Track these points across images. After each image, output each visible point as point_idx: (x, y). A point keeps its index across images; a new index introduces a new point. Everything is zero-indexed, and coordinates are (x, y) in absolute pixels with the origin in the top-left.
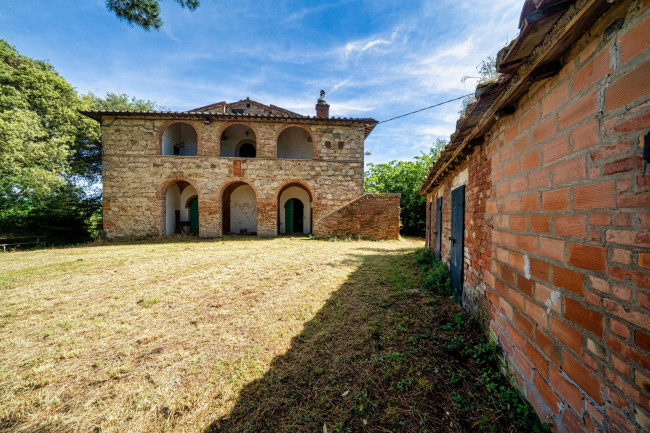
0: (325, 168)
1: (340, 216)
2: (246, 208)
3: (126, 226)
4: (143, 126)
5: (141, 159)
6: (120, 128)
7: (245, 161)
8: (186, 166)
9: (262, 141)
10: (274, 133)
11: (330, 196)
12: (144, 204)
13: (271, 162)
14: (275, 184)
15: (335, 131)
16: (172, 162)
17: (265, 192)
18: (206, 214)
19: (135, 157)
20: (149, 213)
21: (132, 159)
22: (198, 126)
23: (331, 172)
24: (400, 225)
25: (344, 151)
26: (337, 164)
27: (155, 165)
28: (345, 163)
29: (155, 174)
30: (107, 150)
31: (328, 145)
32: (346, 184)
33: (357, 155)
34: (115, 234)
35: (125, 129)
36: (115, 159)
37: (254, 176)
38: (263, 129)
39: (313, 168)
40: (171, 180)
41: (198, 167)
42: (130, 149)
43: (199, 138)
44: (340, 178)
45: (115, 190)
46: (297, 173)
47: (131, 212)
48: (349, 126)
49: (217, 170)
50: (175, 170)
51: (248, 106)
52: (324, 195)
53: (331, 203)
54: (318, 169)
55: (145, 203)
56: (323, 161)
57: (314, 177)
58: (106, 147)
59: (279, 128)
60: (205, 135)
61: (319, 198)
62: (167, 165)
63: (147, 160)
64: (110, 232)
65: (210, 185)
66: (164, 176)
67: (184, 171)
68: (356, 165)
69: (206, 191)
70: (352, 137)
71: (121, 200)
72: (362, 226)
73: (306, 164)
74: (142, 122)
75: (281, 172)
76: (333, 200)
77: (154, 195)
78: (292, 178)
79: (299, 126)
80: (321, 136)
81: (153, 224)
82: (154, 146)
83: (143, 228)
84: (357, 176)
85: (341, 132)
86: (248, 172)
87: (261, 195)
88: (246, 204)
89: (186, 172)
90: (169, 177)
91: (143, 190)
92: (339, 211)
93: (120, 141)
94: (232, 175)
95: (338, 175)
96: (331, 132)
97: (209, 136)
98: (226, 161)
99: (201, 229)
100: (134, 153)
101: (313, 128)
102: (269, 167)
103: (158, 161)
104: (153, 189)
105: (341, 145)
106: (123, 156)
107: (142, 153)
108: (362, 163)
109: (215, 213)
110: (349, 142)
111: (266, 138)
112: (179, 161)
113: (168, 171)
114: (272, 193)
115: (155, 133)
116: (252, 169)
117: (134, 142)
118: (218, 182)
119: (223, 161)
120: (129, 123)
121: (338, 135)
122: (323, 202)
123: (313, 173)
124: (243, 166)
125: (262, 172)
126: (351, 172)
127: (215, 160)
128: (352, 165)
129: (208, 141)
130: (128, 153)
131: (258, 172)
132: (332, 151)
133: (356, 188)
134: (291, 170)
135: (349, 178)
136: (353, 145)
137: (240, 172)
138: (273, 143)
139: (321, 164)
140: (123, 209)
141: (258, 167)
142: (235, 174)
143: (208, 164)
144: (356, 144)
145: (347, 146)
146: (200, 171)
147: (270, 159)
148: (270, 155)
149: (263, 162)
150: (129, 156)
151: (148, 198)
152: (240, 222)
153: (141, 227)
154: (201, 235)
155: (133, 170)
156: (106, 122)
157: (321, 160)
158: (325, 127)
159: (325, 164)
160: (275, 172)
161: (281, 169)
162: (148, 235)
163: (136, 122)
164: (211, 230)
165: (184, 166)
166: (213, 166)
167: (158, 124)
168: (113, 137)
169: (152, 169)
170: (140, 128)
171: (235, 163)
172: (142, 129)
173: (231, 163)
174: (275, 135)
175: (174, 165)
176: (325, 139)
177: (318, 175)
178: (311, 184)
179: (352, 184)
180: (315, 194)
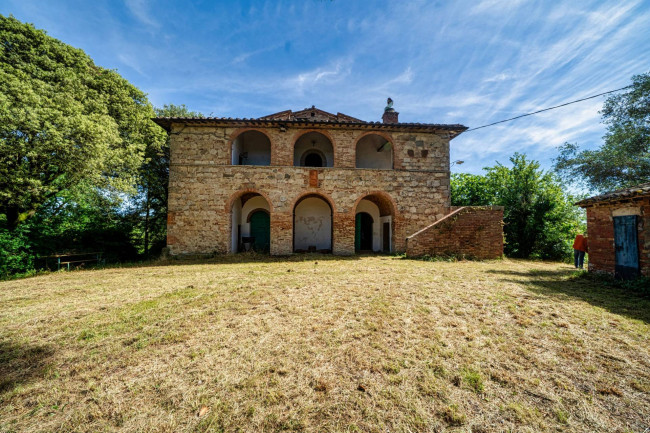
0: (408, 179)
1: (436, 232)
2: (311, 222)
3: (190, 242)
4: (214, 134)
5: (211, 169)
6: (189, 136)
7: (322, 171)
8: (258, 176)
9: (340, 149)
10: (353, 141)
11: (414, 210)
12: (212, 218)
13: (350, 173)
14: (354, 197)
15: (418, 139)
16: (243, 173)
17: (343, 205)
18: (279, 229)
19: (204, 166)
20: (216, 227)
21: (200, 168)
22: (272, 134)
23: (414, 183)
24: (504, 242)
25: (428, 160)
26: (420, 174)
27: (225, 175)
28: (430, 173)
29: (224, 185)
30: (176, 160)
31: (411, 153)
32: (431, 196)
33: (442, 165)
34: (178, 251)
35: (194, 137)
36: (183, 169)
37: (331, 188)
38: (341, 136)
39: (395, 179)
40: (242, 191)
41: (272, 177)
42: (199, 159)
43: (273, 146)
44: (425, 189)
45: (181, 202)
46: (378, 184)
47: (197, 226)
48: (434, 133)
49: (291, 181)
50: (246, 181)
51: (313, 115)
52: (408, 209)
53: (415, 217)
54: (400, 179)
55: (213, 216)
56: (405, 170)
57: (397, 189)
58: (174, 156)
59: (357, 135)
60: (279, 143)
61: (402, 212)
62: (238, 175)
63: (216, 170)
64: (174, 248)
65: (284, 197)
66: (234, 188)
67: (256, 182)
68: (441, 175)
69: (279, 204)
70: (437, 145)
71: (187, 213)
72: (462, 243)
73: (388, 175)
74: (213, 130)
75: (360, 183)
76: (417, 214)
77: (223, 208)
78: (372, 189)
79: (378, 133)
80: (403, 144)
81: (220, 239)
82: (224, 155)
83: (209, 244)
84: (443, 187)
85: (424, 139)
86: (325, 183)
87: (338, 209)
88: (312, 219)
89: (258, 183)
90: (240, 188)
91: (211, 203)
92: (436, 227)
93: (189, 149)
94: (308, 186)
95: (422, 186)
96: (414, 139)
97: (284, 144)
98: (302, 171)
99: (272, 246)
100: (204, 163)
101: (395, 136)
102: (348, 177)
103: (229, 171)
104: (222, 202)
105: (425, 154)
106: (191, 166)
107: (212, 162)
108: (449, 174)
109: (288, 228)
110: (434, 151)
111: (344, 145)
112: (251, 171)
113: (239, 182)
114: (351, 206)
115: (226, 142)
116: (330, 181)
117: (204, 151)
118: (292, 194)
119: (298, 171)
120: (200, 130)
121: (421, 143)
122: (407, 216)
123: (395, 184)
124: (320, 177)
125: (340, 183)
126: (436, 183)
127: (289, 170)
128: (437, 175)
129: (282, 149)
130: (197, 162)
131: (335, 183)
132: (415, 160)
133: (442, 201)
134: (372, 181)
135: (434, 190)
136: (437, 153)
137: (317, 184)
138: (352, 151)
139: (404, 174)
140: (189, 223)
141: (336, 177)
142: (311, 185)
143: (283, 174)
144: (441, 152)
145: (431, 155)
146: (274, 182)
147: (348, 168)
148: (348, 164)
149: (341, 173)
150: (198, 166)
151: (217, 211)
152: (305, 238)
153: (207, 244)
154: (272, 252)
155: (201, 180)
156: (175, 130)
157: (403, 169)
158: (407, 134)
159: (408, 174)
160: (354, 184)
161: (361, 179)
162: (215, 252)
163: (206, 130)
164: (283, 248)
165: (257, 176)
166: (288, 177)
167: (229, 131)
168: (182, 146)
169: (222, 180)
170: (210, 136)
171: (311, 173)
172: (212, 136)
173: (307, 173)
174: (354, 143)
175: (246, 175)
176: (407, 147)
177: (400, 186)
178: (392, 196)
179: (438, 196)
180: (397, 208)
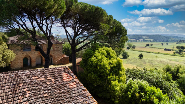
1: (60, 61)
3: (16, 66)
5: (19, 52)
9: (44, 47)
11: (56, 57)
18: (33, 62)
20: (21, 63)
22: (31, 45)
23: (57, 52)
24: (69, 61)
27: (22, 53)
28: (59, 51)
29: (22, 55)
31: (56, 47)
33: (61, 49)
39: (53, 52)
41: (32, 53)
46: (51, 53)
47: (17, 63)
49: (35, 54)
55: (20, 61)
56: (55, 50)
57: (54, 54)
64: (12, 68)
69: (33, 58)
71: (15, 61)
77: (22, 60)
83: (20, 66)
89: (29, 54)
90: (25, 56)
91: (20, 59)
94: (38, 54)
98: (37, 52)
99: (32, 65)
101: (53, 45)
104: (22, 58)
105: (58, 47)
109: (35, 62)
112: (27, 52)
118: (35, 56)
121: (58, 46)
126: (60, 52)
127: (35, 52)
132: (57, 49)
137: (40, 54)
138: (46, 48)
140: (15, 63)
144: (61, 47)
145: (59, 48)
146: (32, 54)
158: (55, 44)
164: (34, 65)
166: (35, 53)
168: (12, 48)
169: (22, 54)
171: (39, 52)
175: (26, 53)
176: (55, 46)
177: (54, 53)
178: (53, 55)
179: (60, 54)
180: (54, 57)
